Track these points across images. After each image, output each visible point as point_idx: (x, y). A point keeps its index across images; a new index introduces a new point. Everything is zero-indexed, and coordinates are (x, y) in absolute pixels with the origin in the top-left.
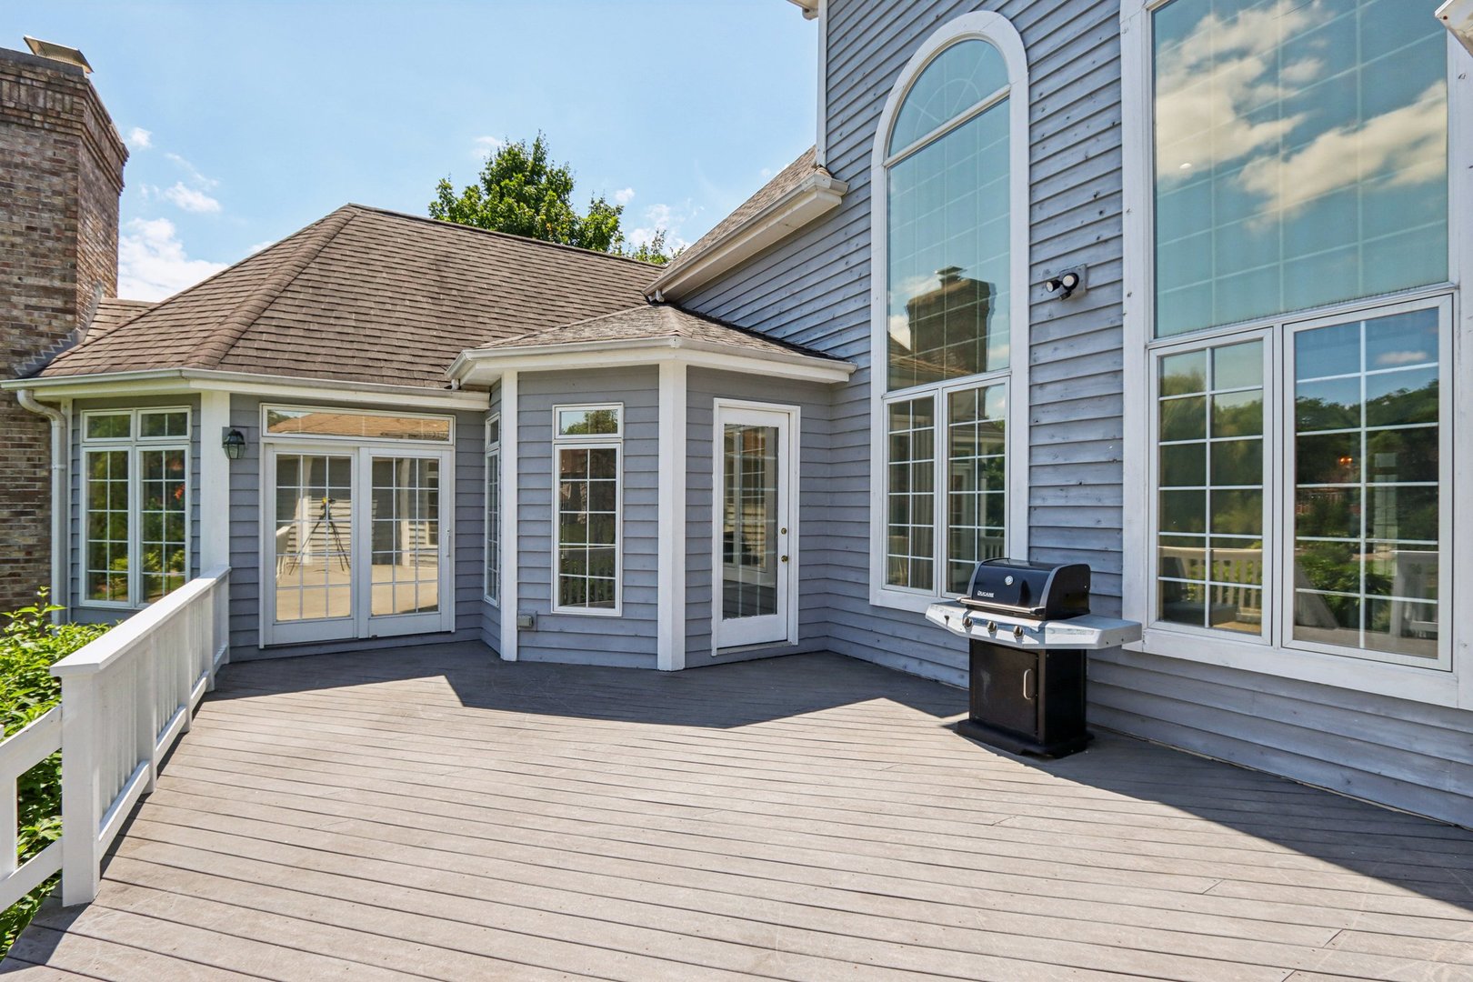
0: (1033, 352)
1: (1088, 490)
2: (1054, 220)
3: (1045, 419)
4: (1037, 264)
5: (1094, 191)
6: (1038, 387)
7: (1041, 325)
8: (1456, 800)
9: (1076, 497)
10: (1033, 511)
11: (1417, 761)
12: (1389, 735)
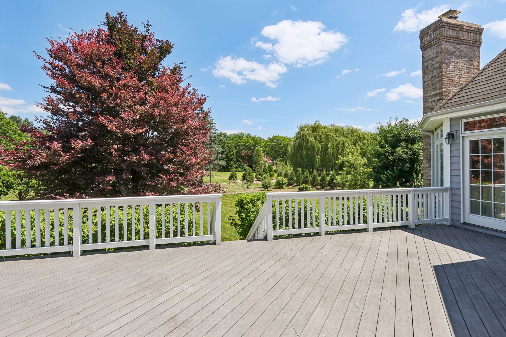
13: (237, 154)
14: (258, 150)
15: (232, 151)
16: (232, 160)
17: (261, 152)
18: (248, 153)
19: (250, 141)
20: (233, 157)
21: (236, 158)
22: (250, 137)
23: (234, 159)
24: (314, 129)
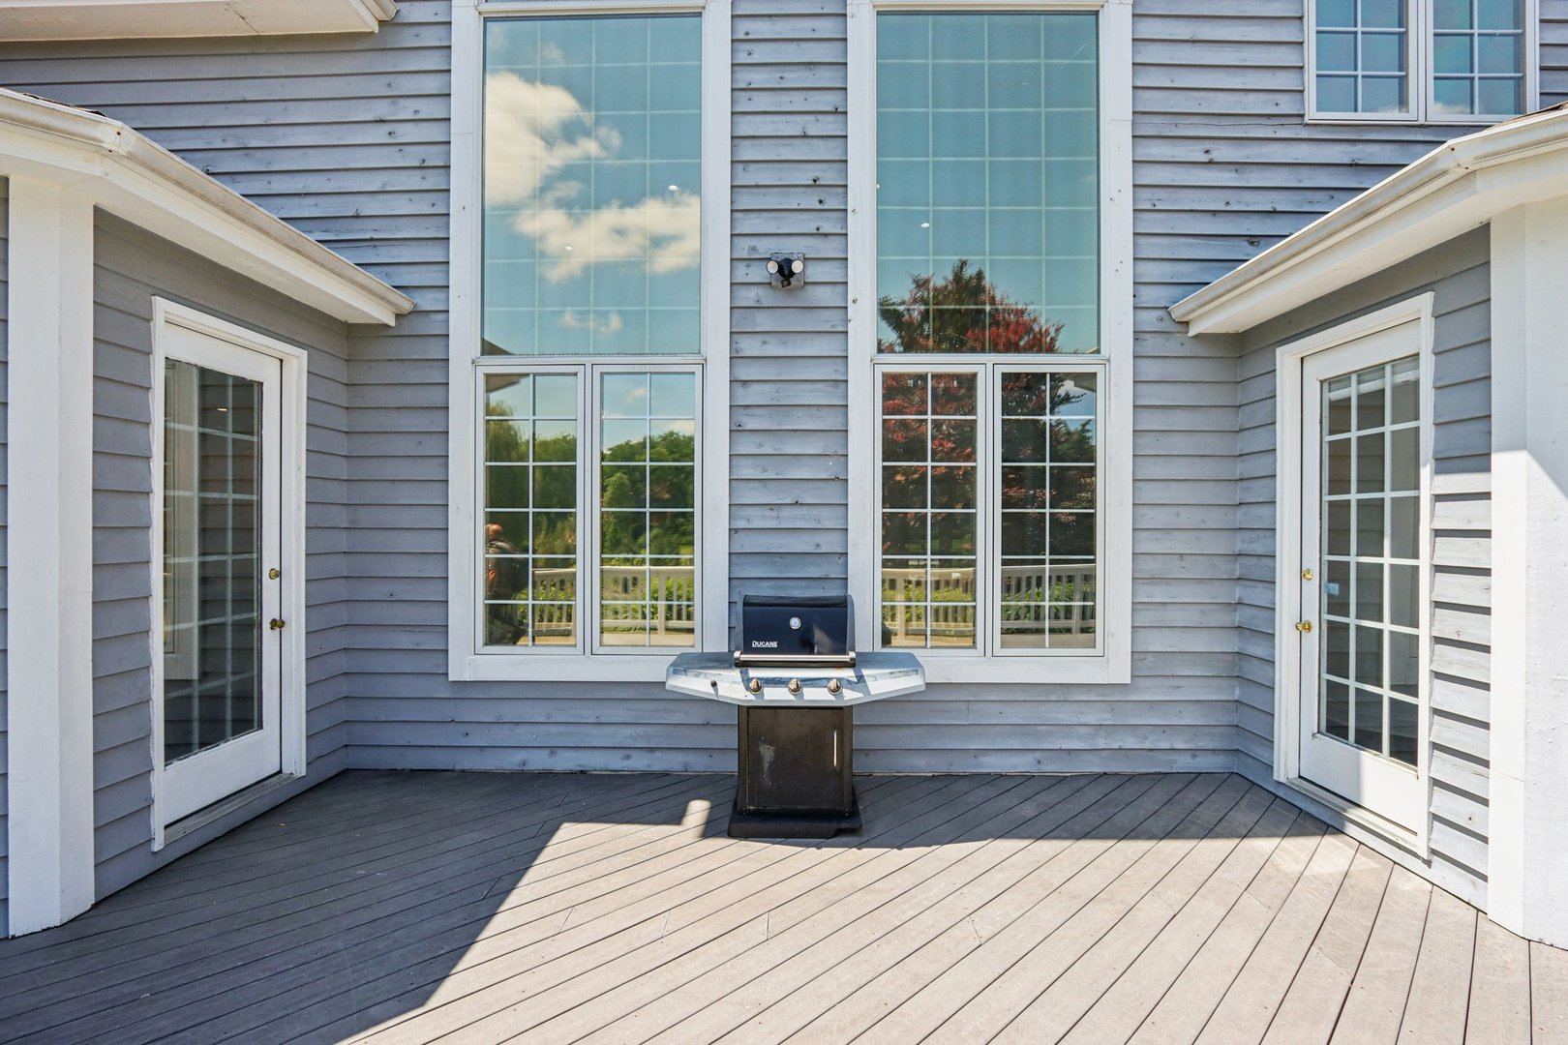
0: (734, 341)
1: (805, 510)
2: (762, 190)
3: (751, 424)
4: (740, 235)
5: (814, 175)
6: (740, 384)
7: (745, 310)
8: (1105, 754)
9: (790, 518)
10: (734, 536)
11: (1083, 730)
12: (1065, 715)
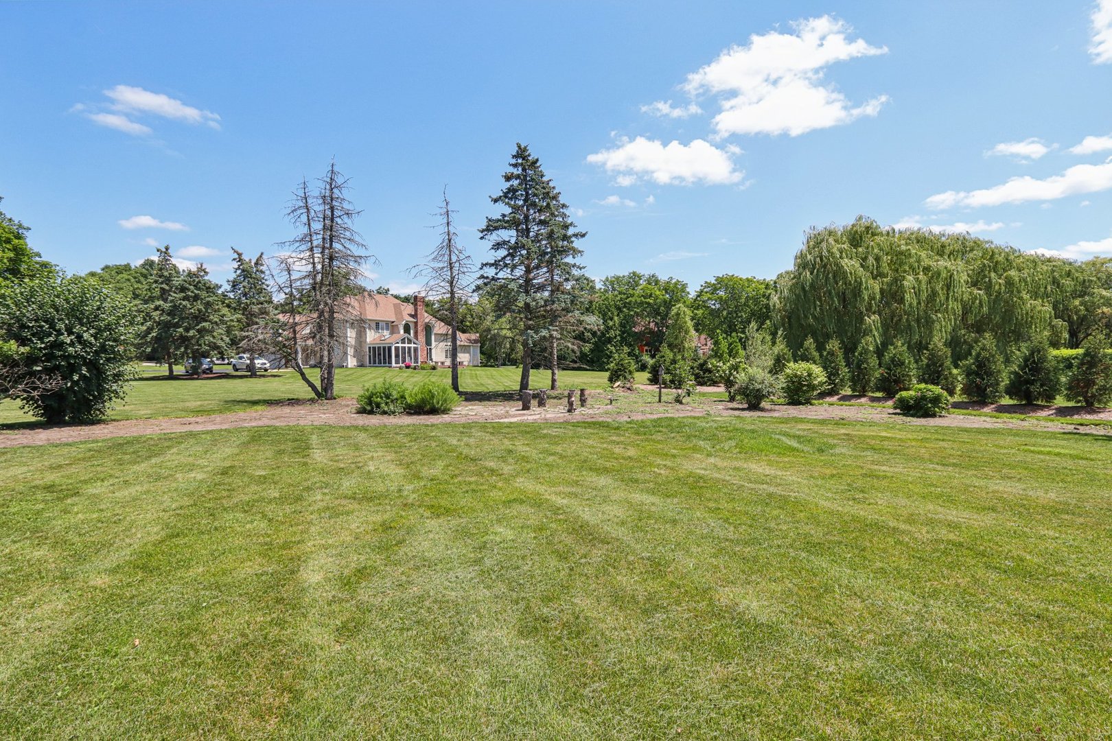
13: (622, 325)
14: (678, 314)
15: (611, 319)
16: (609, 340)
17: (688, 319)
18: (652, 325)
19: (658, 293)
20: (612, 334)
21: (622, 337)
22: (657, 282)
23: (615, 337)
24: (858, 237)
